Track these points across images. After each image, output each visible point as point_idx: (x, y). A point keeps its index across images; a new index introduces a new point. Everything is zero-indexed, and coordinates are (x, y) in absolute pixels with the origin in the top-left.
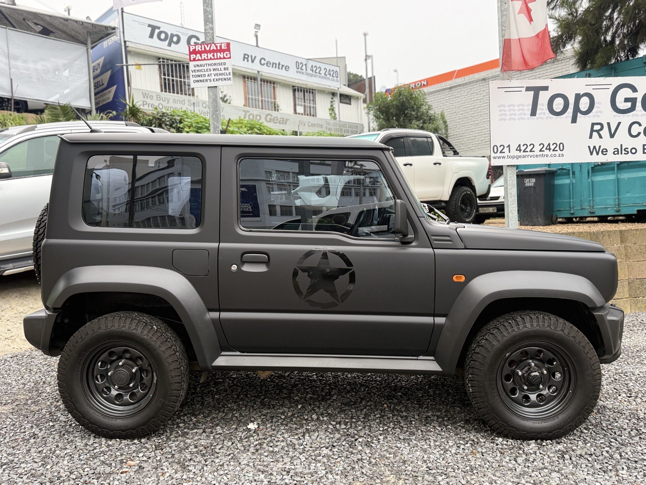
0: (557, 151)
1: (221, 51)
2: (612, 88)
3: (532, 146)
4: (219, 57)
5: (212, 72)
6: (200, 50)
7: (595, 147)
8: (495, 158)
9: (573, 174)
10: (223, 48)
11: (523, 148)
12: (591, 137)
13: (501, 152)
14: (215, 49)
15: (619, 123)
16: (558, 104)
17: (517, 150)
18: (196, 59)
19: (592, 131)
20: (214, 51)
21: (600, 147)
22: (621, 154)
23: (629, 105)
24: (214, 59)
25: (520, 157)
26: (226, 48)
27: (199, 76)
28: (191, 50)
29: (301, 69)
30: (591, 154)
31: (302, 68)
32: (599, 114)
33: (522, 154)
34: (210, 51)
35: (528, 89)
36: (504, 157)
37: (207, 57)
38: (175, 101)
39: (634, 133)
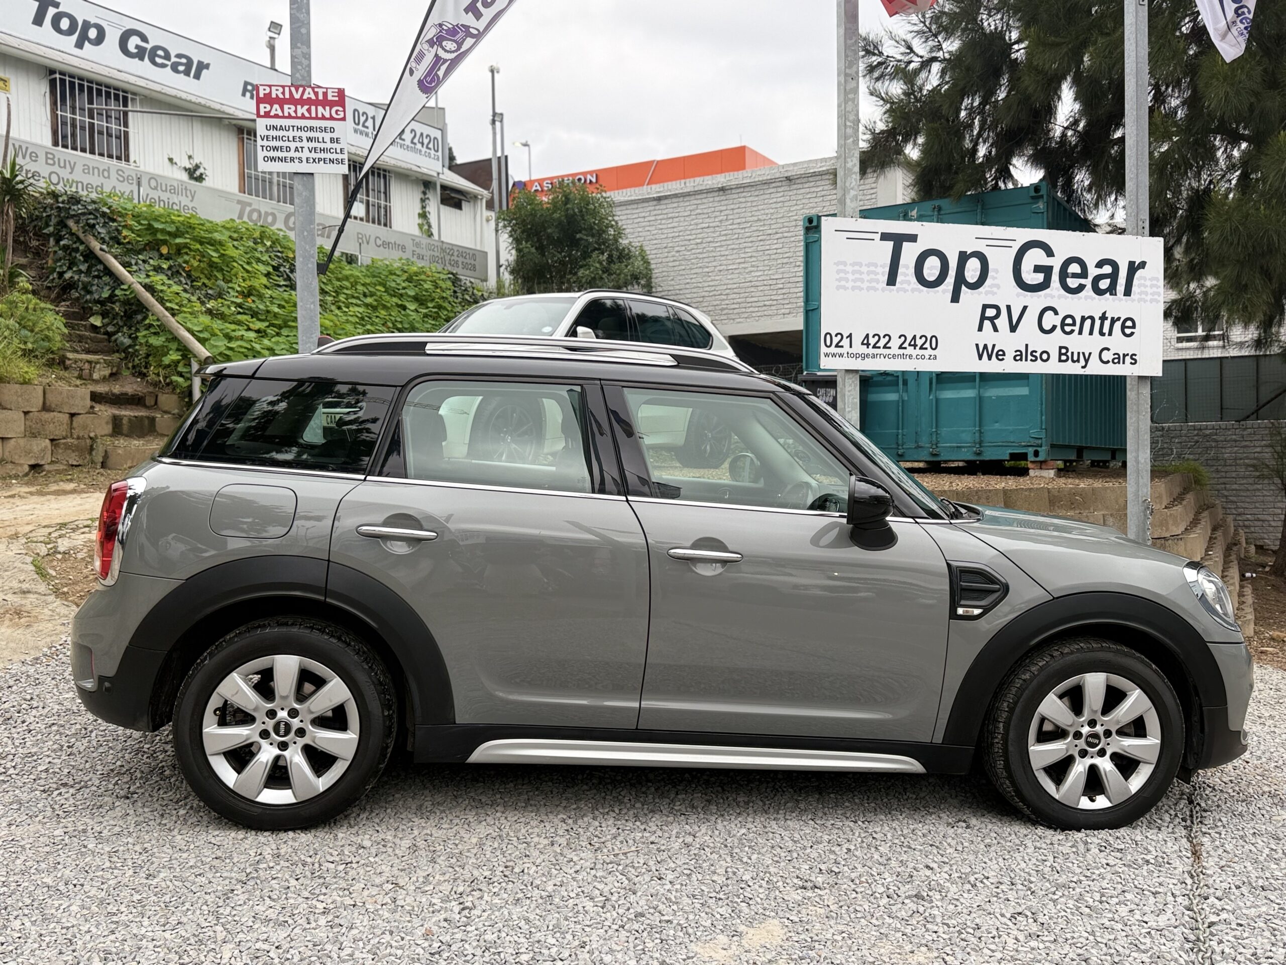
0: (926, 349)
1: (325, 103)
2: (1016, 246)
3: (887, 338)
4: (320, 115)
5: (305, 144)
6: (281, 96)
7: (985, 347)
8: (827, 355)
9: (903, 384)
10: (330, 98)
11: (872, 341)
12: (980, 329)
13: (837, 346)
14: (313, 97)
15: (1025, 308)
16: (932, 268)
17: (863, 344)
18: (272, 114)
19: (983, 318)
20: (309, 102)
21: (994, 346)
22: (1026, 360)
23: (1040, 278)
24: (311, 118)
25: (867, 355)
26: (337, 99)
27: (275, 149)
28: (261, 95)
29: (364, 126)
30: (980, 357)
31: (366, 124)
32: (995, 289)
33: (871, 351)
34: (302, 102)
35: (885, 237)
36: (841, 355)
37: (296, 112)
38: (87, 170)
39: (1047, 327)
